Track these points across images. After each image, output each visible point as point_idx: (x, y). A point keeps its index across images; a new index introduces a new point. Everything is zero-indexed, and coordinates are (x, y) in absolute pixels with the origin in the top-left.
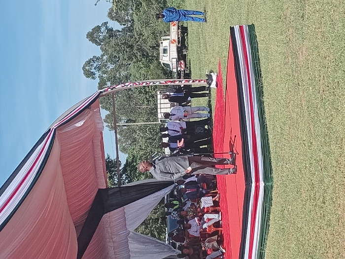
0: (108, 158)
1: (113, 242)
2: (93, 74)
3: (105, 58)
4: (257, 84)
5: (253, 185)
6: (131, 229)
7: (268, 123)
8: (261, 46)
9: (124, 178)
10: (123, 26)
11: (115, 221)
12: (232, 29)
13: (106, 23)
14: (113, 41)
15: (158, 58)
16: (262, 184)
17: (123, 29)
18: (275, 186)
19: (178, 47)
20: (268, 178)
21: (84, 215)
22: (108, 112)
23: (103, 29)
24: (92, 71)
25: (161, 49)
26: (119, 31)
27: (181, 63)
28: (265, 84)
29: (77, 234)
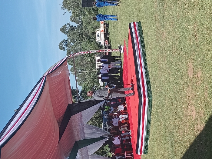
0: (73, 89)
1: (77, 129)
2: (64, 48)
3: (69, 40)
4: (143, 50)
5: (143, 99)
6: (85, 123)
7: (149, 69)
8: (144, 32)
9: (81, 98)
10: (77, 25)
11: (77, 119)
12: (130, 24)
13: (69, 23)
14: (73, 32)
15: (95, 39)
16: (147, 99)
17: (78, 26)
18: (153, 100)
19: (104, 34)
20: (150, 96)
21: (62, 117)
22: (72, 67)
23: (68, 26)
24: (63, 47)
25: (96, 35)
26: (76, 27)
27: (106, 41)
28: (147, 50)
29: (59, 126)
